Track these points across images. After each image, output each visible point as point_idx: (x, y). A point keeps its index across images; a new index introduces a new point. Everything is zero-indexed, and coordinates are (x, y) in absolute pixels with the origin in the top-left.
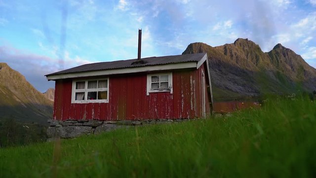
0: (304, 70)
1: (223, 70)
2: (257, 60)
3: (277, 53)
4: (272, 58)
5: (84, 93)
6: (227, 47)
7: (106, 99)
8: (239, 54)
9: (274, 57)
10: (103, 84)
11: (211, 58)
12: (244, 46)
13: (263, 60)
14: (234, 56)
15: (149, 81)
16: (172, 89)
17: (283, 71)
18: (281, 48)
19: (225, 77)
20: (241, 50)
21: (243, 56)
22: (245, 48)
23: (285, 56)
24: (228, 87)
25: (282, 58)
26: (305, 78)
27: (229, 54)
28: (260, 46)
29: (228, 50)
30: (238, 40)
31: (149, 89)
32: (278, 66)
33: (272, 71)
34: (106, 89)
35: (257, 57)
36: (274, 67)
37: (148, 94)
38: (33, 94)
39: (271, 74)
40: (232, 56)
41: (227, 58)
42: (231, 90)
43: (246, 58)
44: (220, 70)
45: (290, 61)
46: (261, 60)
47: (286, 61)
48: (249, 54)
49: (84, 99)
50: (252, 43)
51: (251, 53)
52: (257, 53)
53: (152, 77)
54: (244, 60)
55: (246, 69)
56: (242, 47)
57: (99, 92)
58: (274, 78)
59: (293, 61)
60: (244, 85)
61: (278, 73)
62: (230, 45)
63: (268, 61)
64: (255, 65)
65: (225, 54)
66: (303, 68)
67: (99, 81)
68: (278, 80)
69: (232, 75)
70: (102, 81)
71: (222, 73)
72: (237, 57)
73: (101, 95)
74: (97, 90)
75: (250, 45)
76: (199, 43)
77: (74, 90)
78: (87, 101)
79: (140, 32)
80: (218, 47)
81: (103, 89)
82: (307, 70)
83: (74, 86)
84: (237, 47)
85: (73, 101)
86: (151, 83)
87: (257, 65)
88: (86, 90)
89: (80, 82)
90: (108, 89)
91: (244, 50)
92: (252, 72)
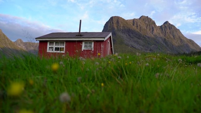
0: (181, 39)
1: (131, 35)
2: (153, 30)
3: (165, 27)
4: (162, 30)
5: (53, 48)
6: (135, 21)
7: (63, 51)
8: (141, 25)
9: (164, 29)
10: (62, 44)
11: (124, 27)
12: (145, 21)
13: (156, 31)
14: (139, 27)
15: (83, 44)
16: (93, 49)
17: (168, 39)
18: (168, 24)
19: (132, 39)
20: (144, 23)
21: (144, 27)
22: (146, 22)
23: (170, 29)
24: (133, 46)
25: (168, 31)
26: (181, 44)
27: (135, 25)
28: (155, 22)
29: (135, 23)
30: (142, 17)
31: (83, 48)
32: (165, 35)
33: (161, 38)
34: (63, 46)
35: (152, 28)
36: (163, 36)
37: (82, 50)
38: (7, 42)
39: (160, 40)
40: (137, 26)
41: (134, 28)
42: (135, 48)
43: (146, 29)
44: (129, 35)
45: (173, 33)
46: (155, 31)
47: (170, 33)
48: (148, 26)
49: (53, 50)
50: (151, 19)
51: (150, 26)
52: (153, 26)
53: (85, 43)
54: (145, 29)
55: (146, 36)
56: (144, 21)
57: (60, 48)
58: (162, 42)
59: (175, 33)
60: (143, 46)
61: (165, 39)
62: (137, 19)
63: (159, 31)
64: (151, 33)
65: (133, 25)
66: (180, 38)
67: (60, 43)
68: (164, 44)
69: (136, 38)
70: (62, 43)
71: (130, 37)
72: (140, 28)
73: (61, 49)
74: (59, 47)
75: (149, 21)
76: (117, 17)
77: (48, 46)
78: (54, 51)
79: (81, 21)
80: (129, 20)
81: (62, 47)
82: (182, 39)
83: (48, 44)
84: (141, 21)
85: (48, 51)
86: (84, 45)
87: (152, 33)
88: (54, 46)
89: (51, 42)
90: (64, 47)
91: (145, 24)
92: (149, 37)
